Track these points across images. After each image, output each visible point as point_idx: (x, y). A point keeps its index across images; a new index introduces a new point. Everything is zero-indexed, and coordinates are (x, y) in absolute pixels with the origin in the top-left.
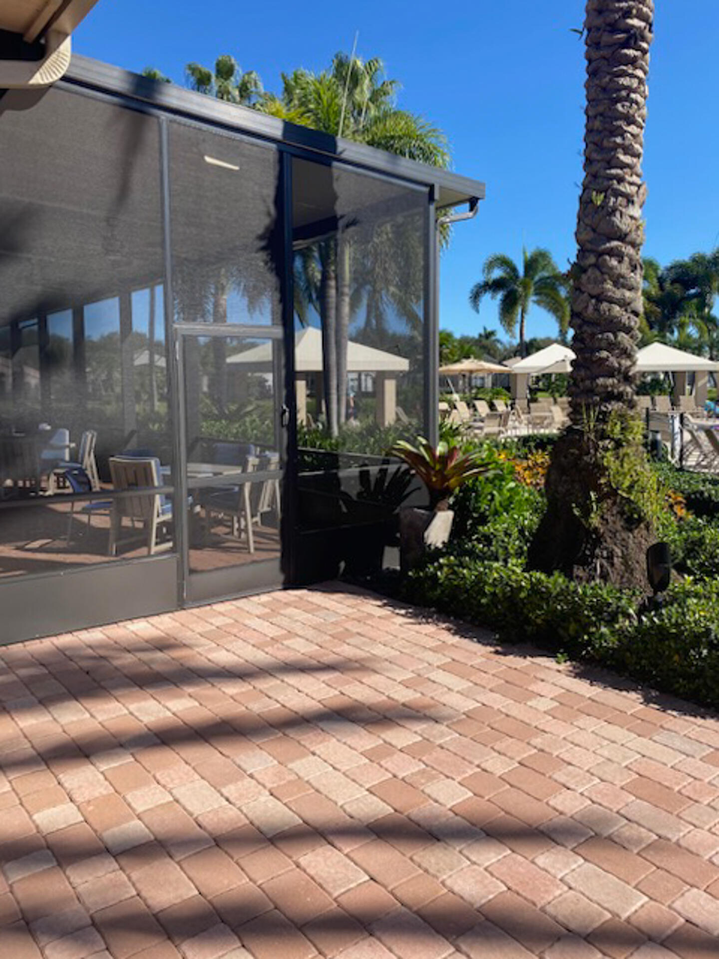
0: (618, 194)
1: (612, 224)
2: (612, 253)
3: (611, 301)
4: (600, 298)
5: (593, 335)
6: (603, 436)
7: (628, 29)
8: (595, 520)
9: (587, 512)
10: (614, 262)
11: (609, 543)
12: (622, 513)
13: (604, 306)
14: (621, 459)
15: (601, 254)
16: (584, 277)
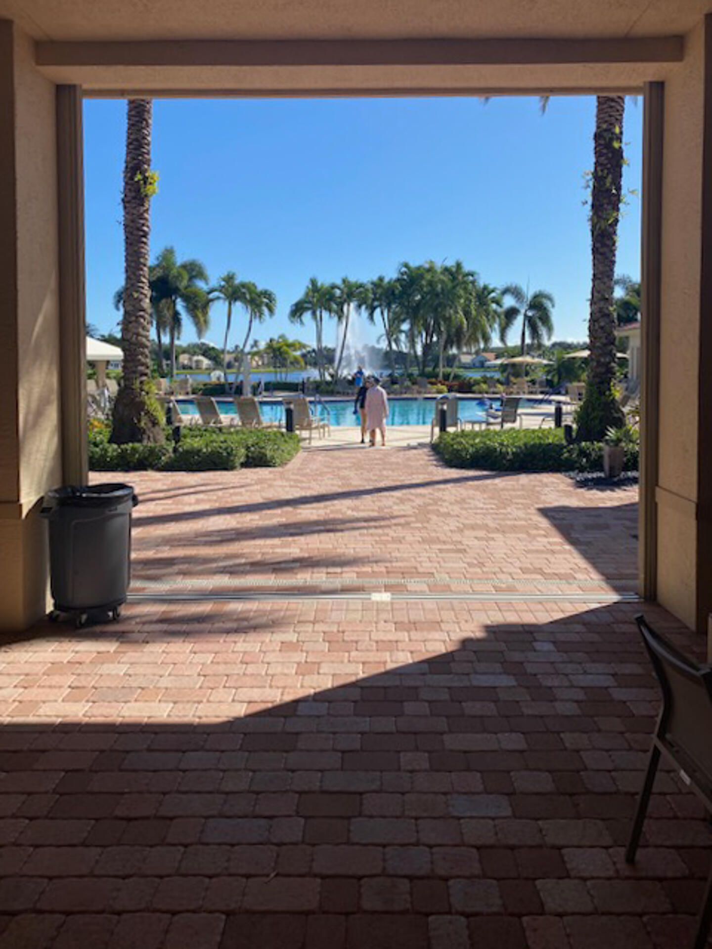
0: (142, 293)
1: (140, 305)
2: (142, 317)
3: (142, 336)
4: (138, 334)
5: (135, 350)
6: (142, 390)
7: (144, 231)
8: (142, 424)
9: (139, 421)
10: (142, 320)
11: (148, 432)
12: (151, 420)
13: (140, 338)
14: (149, 398)
15: (137, 317)
16: (130, 326)
